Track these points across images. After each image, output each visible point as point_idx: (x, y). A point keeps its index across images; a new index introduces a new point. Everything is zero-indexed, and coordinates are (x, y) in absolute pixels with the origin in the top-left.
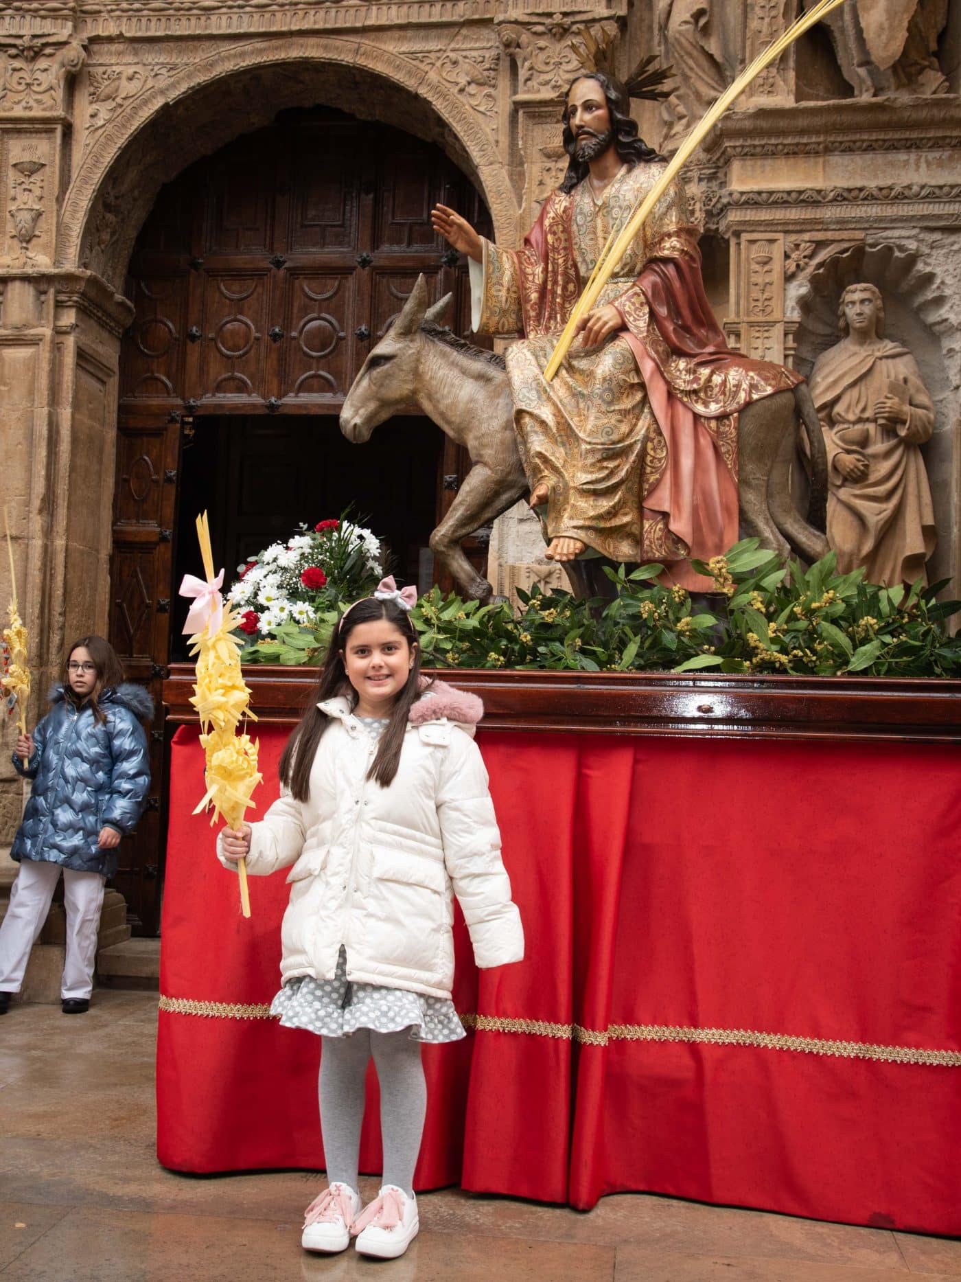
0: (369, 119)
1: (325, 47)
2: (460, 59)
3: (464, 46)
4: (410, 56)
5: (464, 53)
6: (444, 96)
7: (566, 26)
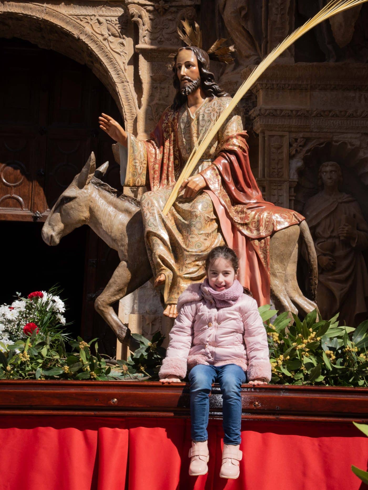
0: (46, 48)
1: (24, 7)
2: (104, 21)
3: (106, 14)
4: (75, 17)
5: (108, 18)
6: (95, 42)
7: (166, 8)
